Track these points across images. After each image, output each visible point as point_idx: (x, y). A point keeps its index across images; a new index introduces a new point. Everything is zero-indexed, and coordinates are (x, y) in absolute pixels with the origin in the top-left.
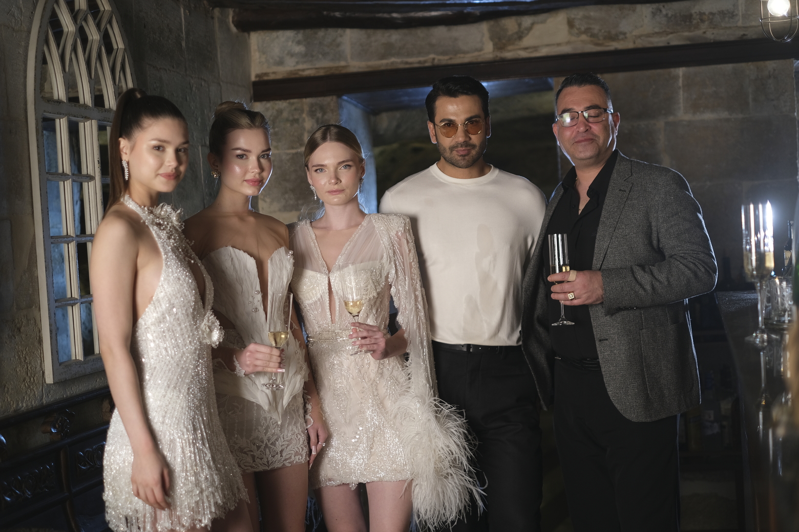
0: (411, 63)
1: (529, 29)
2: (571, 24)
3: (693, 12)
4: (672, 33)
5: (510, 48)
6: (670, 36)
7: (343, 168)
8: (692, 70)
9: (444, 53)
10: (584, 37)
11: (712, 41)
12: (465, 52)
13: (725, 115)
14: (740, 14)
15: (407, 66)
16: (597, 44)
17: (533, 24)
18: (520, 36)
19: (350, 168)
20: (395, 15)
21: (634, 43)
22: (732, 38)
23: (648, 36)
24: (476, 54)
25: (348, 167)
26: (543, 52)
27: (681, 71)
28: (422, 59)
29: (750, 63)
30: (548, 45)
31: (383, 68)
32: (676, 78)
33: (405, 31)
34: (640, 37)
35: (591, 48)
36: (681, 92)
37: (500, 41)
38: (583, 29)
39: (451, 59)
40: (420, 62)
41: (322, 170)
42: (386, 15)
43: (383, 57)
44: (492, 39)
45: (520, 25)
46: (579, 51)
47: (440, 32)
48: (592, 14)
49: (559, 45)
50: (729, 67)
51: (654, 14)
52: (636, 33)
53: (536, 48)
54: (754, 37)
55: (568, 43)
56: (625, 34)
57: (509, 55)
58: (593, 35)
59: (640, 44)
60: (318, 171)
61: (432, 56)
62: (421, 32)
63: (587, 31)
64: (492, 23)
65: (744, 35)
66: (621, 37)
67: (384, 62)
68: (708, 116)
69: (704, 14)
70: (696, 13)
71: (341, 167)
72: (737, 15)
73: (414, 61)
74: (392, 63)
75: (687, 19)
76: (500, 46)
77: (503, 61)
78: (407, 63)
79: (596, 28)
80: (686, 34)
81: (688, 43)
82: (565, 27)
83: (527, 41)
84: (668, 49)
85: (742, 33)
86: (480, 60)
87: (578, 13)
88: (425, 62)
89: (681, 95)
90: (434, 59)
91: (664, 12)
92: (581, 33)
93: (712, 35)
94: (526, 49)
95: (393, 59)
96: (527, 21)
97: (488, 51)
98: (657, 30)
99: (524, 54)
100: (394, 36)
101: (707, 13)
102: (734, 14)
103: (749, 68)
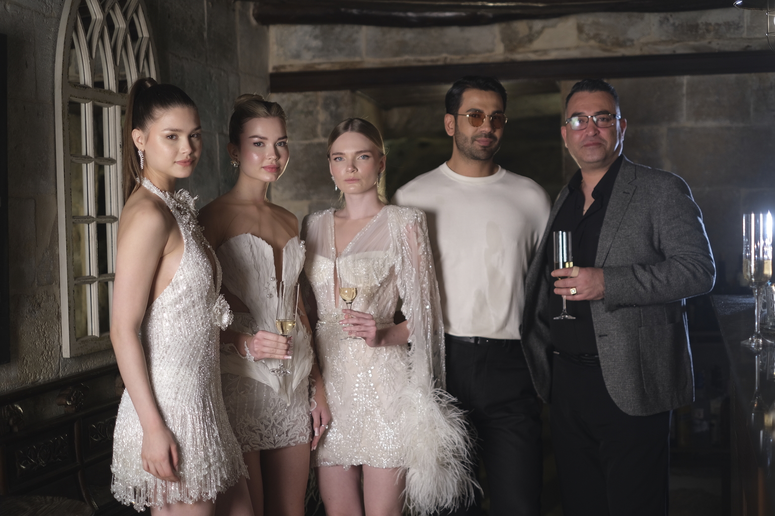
0: (424, 61)
1: (540, 33)
2: (580, 29)
3: (699, 22)
4: (678, 42)
5: (521, 50)
6: (677, 45)
7: (361, 158)
8: (696, 78)
9: (456, 53)
10: (592, 43)
11: (717, 51)
12: (476, 53)
13: (726, 123)
14: (745, 25)
15: (420, 64)
16: (605, 50)
17: (543, 28)
18: (530, 39)
19: (368, 159)
20: (410, 14)
21: (641, 50)
22: (736, 49)
23: (655, 43)
24: (487, 55)
25: (366, 158)
26: (553, 55)
27: (685, 79)
28: (434, 57)
29: (753, 74)
30: (557, 49)
31: (396, 65)
32: (680, 85)
33: (419, 30)
34: (647, 44)
35: (598, 53)
36: (685, 100)
37: (511, 43)
38: (592, 34)
39: (463, 58)
40: (432, 61)
41: (341, 158)
42: (401, 14)
43: (397, 54)
44: (503, 40)
45: (530, 28)
46: (587, 56)
47: (453, 32)
48: (601, 20)
49: (568, 49)
50: (732, 77)
51: (661, 23)
52: (643, 40)
53: (545, 51)
54: (758, 48)
55: (577, 47)
56: (632, 41)
57: (519, 57)
58: (601, 41)
59: (647, 51)
60: (338, 159)
61: (444, 55)
62: (434, 32)
63: (596, 37)
64: (504, 25)
65: (748, 46)
66: (629, 43)
67: (398, 59)
68: (710, 124)
69: (710, 24)
70: (702, 23)
71: (359, 157)
72: (742, 27)
73: (427, 59)
74: (406, 61)
75: (693, 29)
76: (510, 48)
77: (513, 63)
78: (420, 61)
79: (604, 34)
80: (692, 43)
81: (693, 51)
82: (574, 32)
83: (537, 44)
84: (674, 57)
85: (746, 44)
86: (491, 60)
87: (587, 19)
88: (438, 60)
89: (685, 103)
90: (446, 58)
91: (671, 21)
92: (589, 38)
93: (718, 45)
94: (535, 52)
95: (406, 57)
96: (538, 24)
97: (499, 53)
98: (663, 38)
99: (533, 57)
100: (409, 35)
101: (713, 24)
102: (740, 25)
103: (752, 79)
